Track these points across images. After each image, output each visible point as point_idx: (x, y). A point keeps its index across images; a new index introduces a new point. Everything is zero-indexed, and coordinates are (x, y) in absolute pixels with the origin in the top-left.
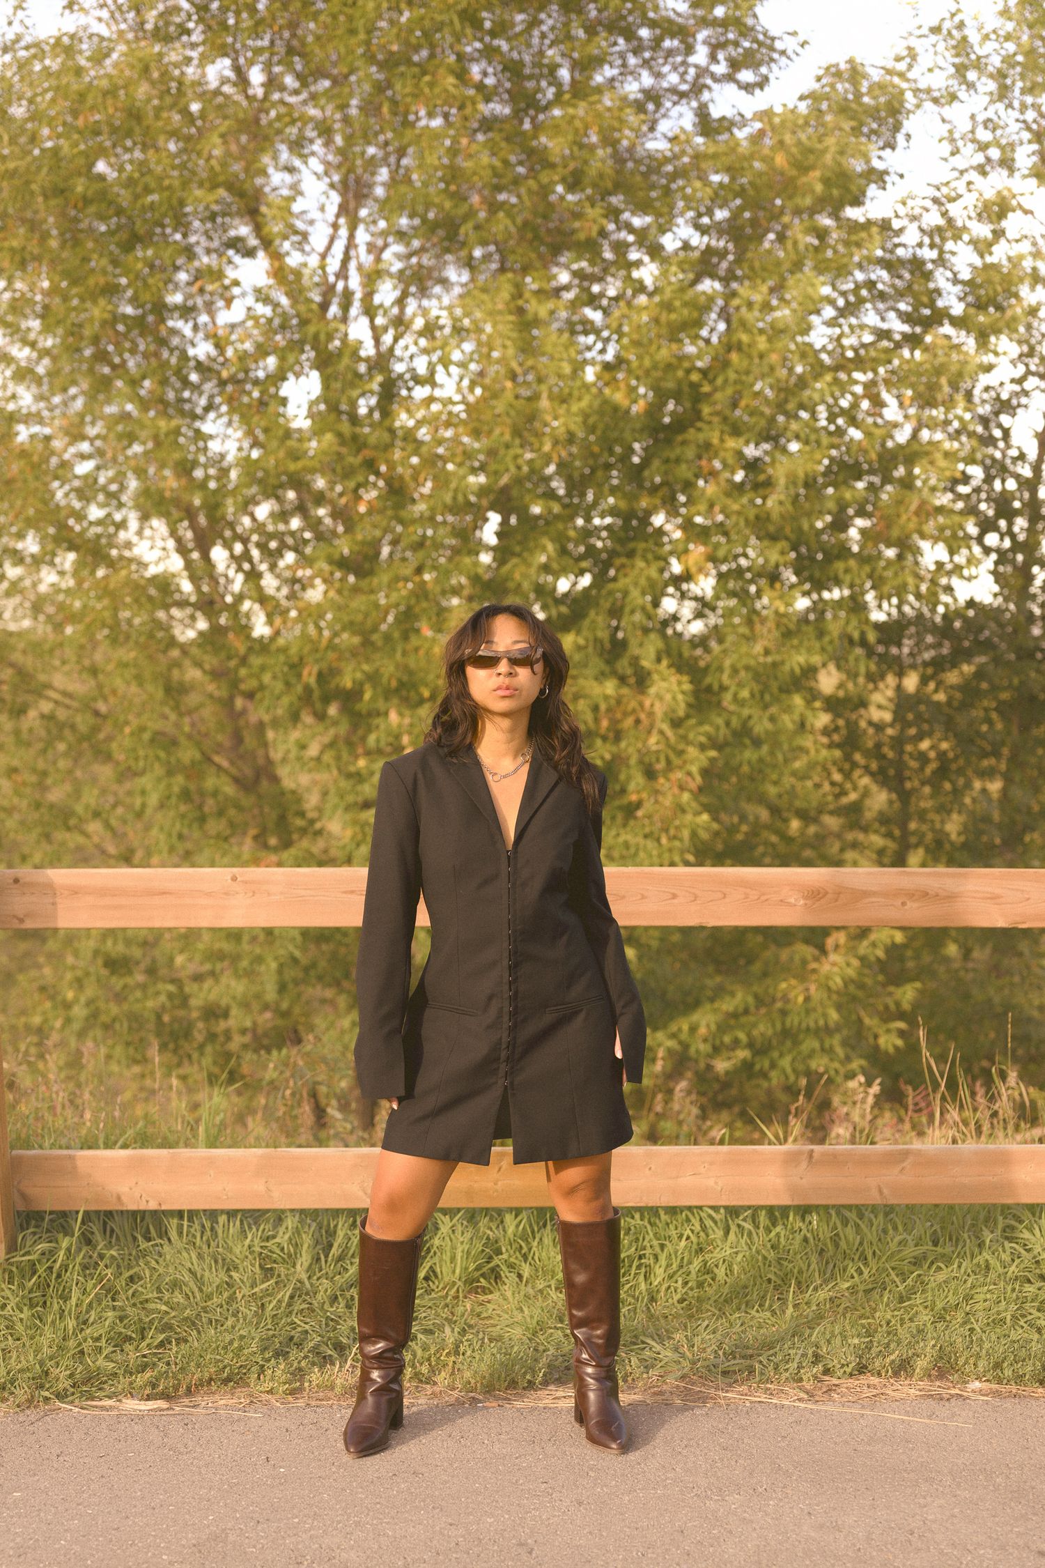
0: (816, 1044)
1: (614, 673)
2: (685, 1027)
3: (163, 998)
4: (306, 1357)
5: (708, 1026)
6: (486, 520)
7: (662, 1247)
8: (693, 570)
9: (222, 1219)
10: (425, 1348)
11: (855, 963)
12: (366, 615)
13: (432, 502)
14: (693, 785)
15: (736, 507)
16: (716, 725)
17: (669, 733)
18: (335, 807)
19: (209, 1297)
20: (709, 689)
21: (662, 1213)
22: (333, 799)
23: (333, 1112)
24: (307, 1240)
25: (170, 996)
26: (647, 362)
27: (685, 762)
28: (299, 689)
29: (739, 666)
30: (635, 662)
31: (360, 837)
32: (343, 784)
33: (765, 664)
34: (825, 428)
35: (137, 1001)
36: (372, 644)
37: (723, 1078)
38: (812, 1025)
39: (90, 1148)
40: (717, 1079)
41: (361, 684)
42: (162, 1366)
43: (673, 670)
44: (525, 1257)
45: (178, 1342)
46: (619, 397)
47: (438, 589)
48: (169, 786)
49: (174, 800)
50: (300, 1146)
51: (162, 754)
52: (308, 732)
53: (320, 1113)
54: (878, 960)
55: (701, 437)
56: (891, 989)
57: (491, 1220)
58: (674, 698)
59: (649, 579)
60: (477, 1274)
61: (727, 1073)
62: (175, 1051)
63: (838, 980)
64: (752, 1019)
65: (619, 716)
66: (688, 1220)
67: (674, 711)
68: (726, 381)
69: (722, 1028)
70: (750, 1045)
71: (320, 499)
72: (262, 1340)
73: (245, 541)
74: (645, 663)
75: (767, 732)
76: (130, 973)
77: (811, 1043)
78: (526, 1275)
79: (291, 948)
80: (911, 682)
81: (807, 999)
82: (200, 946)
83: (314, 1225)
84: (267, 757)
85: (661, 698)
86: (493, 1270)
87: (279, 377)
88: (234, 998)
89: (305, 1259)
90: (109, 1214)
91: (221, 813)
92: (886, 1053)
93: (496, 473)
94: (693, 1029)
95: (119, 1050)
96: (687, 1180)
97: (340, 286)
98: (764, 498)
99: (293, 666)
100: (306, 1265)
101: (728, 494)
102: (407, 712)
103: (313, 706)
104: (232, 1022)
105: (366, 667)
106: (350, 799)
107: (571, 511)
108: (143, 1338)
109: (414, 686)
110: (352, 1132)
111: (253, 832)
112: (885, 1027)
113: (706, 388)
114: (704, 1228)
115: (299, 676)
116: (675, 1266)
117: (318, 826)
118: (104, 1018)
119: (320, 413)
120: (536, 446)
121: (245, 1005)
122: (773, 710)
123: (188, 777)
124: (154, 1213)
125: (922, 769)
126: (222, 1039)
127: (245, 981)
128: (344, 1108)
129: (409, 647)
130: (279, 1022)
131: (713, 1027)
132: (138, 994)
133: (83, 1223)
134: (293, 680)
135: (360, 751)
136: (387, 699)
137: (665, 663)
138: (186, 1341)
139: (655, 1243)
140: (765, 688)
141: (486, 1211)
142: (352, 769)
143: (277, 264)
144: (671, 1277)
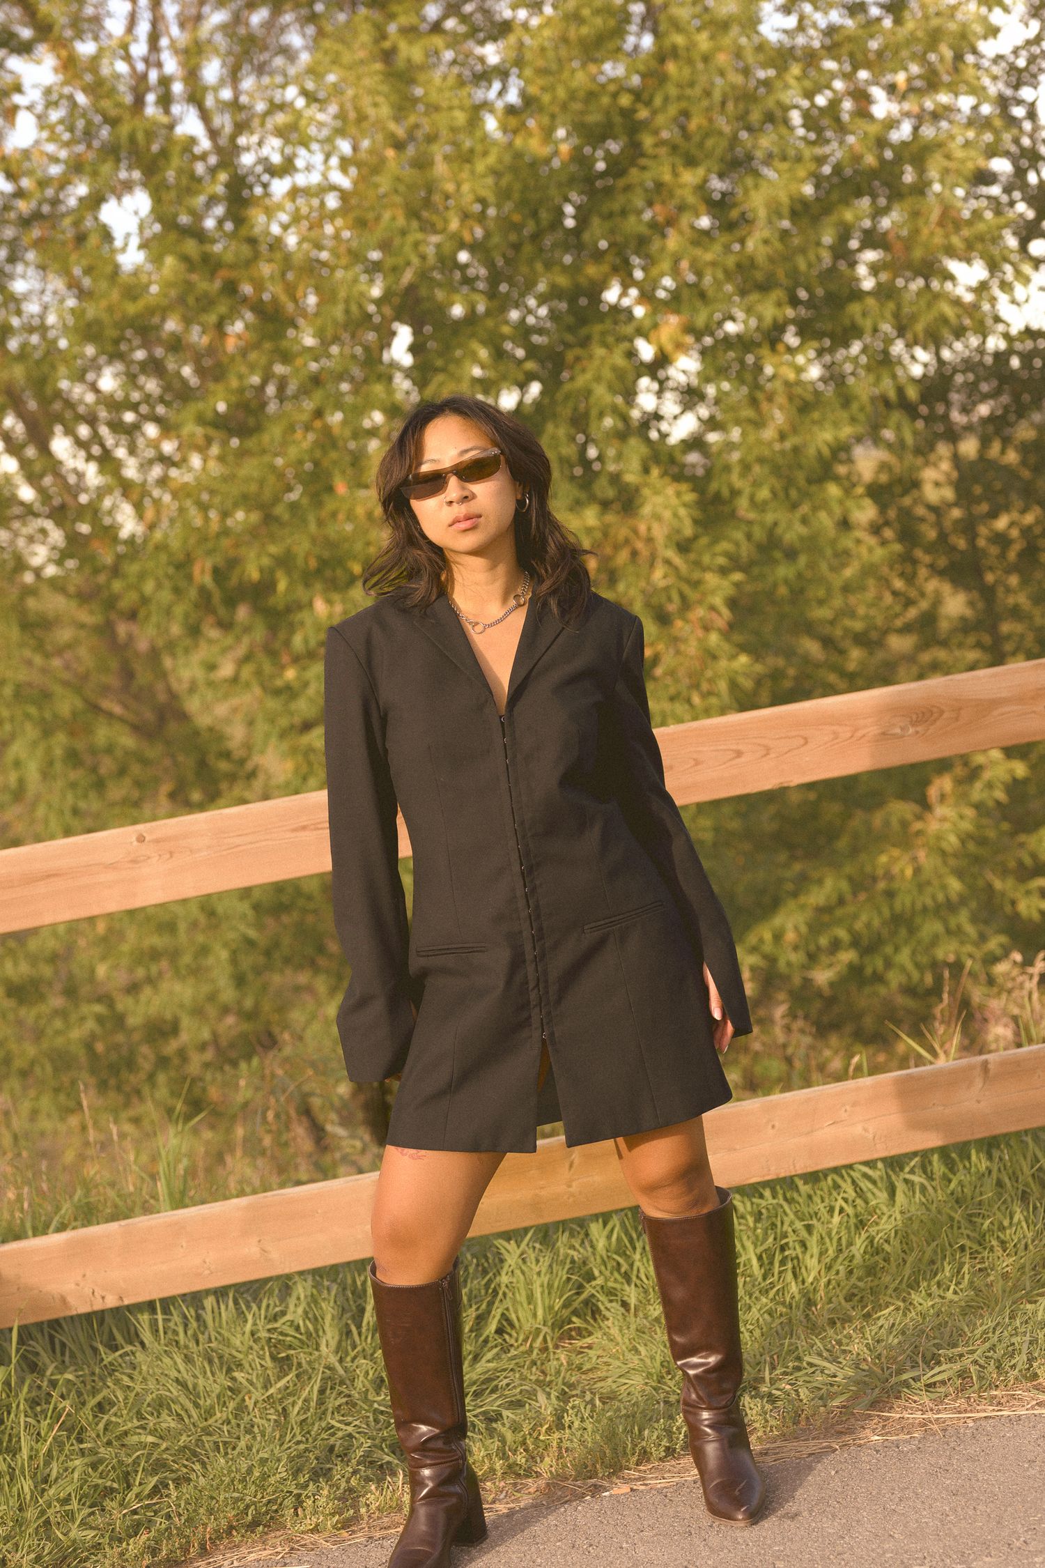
0: (938, 927)
1: (592, 498)
2: (768, 936)
3: (90, 1025)
4: (355, 1472)
5: (796, 928)
6: (394, 334)
7: (809, 1228)
8: (669, 347)
9: (209, 1302)
10: (516, 1428)
11: (970, 812)
12: (262, 483)
13: (319, 322)
14: (721, 623)
15: (709, 257)
16: (735, 540)
17: (677, 560)
18: (267, 736)
19: (210, 1413)
20: (717, 497)
21: (800, 1183)
22: (261, 727)
23: (335, 1129)
24: (328, 1310)
25: (100, 1019)
26: (561, 93)
27: (704, 594)
28: (193, 593)
29: (750, 458)
30: (615, 479)
31: (304, 769)
32: (273, 704)
33: (783, 453)
34: (804, 139)
35: (58, 1033)
36: (277, 519)
37: (827, 992)
38: (929, 902)
39: (17, 1238)
40: (819, 994)
41: (272, 572)
42: (161, 1523)
43: (667, 480)
44: (627, 1277)
45: (178, 1483)
46: (535, 146)
47: (347, 433)
48: (49, 750)
49: (58, 767)
50: (299, 1183)
51: (32, 710)
52: (215, 649)
53: (318, 1132)
54: (998, 803)
55: (648, 179)
56: (1022, 838)
57: (572, 1235)
58: (675, 515)
59: (614, 369)
60: (566, 1313)
61: (832, 985)
62: (119, 1088)
63: (953, 839)
64: (850, 909)
65: (608, 550)
66: (837, 1187)
67: (678, 531)
68: (666, 99)
69: (815, 927)
70: (855, 943)
71: (176, 345)
72: (291, 1459)
73: (92, 421)
74: (631, 478)
75: (801, 539)
76: (42, 998)
77: (931, 927)
78: (633, 1301)
79: (242, 927)
80: (969, 447)
81: (917, 871)
82: (125, 948)
83: (335, 1288)
84: (169, 691)
85: (658, 517)
86: (586, 1302)
87: (95, 201)
88: (182, 1006)
89: (330, 1336)
90: (55, 1324)
91: (122, 772)
92: (1030, 920)
93: (395, 269)
94: (778, 937)
95: (45, 1102)
96: (826, 1133)
97: (153, 76)
98: (742, 242)
99: (179, 566)
100: (333, 1344)
101: (696, 243)
102: (336, 597)
103: (214, 612)
104: (184, 1037)
105: (273, 549)
106: (284, 722)
107: (500, 304)
108: (129, 1487)
109: (340, 562)
110: (363, 1151)
111: (166, 788)
112: (1022, 888)
113: (643, 114)
114: (860, 1193)
115: (189, 577)
116: (831, 1253)
117: (249, 766)
118: (18, 1063)
119: (155, 236)
120: (439, 226)
121: (198, 1012)
122: (805, 508)
123: (72, 734)
124: (116, 1311)
125: (1003, 555)
126: (176, 1061)
127: (191, 981)
128: (345, 1122)
129: (324, 513)
130: (246, 1027)
131: (804, 929)
132: (58, 1024)
133: (21, 1341)
134: (182, 584)
135: (285, 659)
136: (307, 585)
137: (655, 472)
138: (189, 1480)
139: (799, 1225)
140: (789, 482)
141: (563, 1225)
142: (279, 683)
143: (64, 53)
144: (829, 1268)
